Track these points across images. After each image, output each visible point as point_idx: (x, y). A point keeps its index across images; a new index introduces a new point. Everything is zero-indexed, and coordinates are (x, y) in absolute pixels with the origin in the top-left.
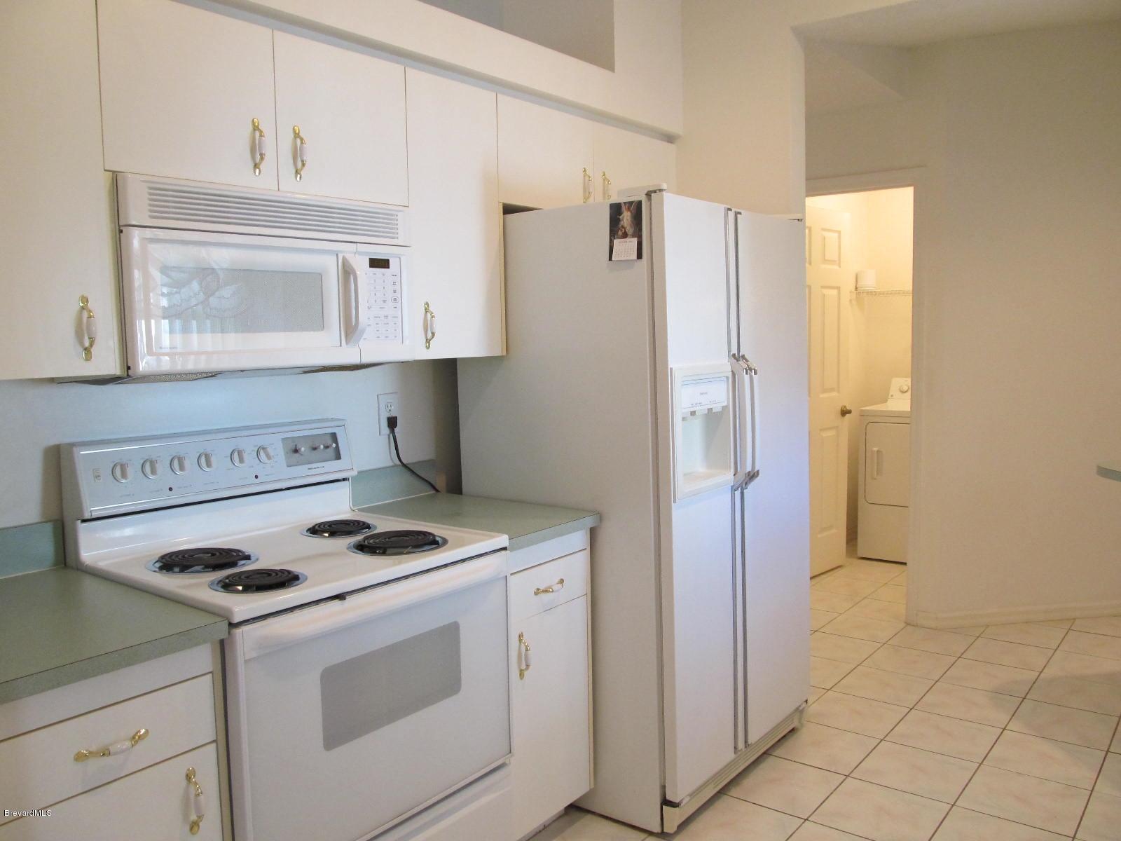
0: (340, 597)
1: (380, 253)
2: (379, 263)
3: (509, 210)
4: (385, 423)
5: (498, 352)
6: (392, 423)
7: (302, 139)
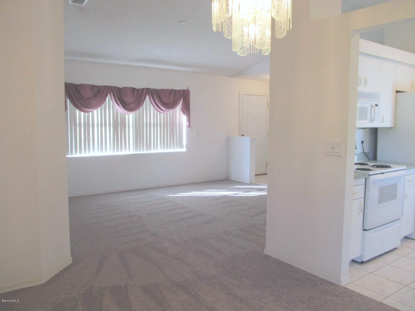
0: (383, 173)
1: (377, 103)
2: (377, 105)
3: (397, 92)
4: (361, 142)
5: (393, 126)
6: (362, 142)
7: (366, 79)
